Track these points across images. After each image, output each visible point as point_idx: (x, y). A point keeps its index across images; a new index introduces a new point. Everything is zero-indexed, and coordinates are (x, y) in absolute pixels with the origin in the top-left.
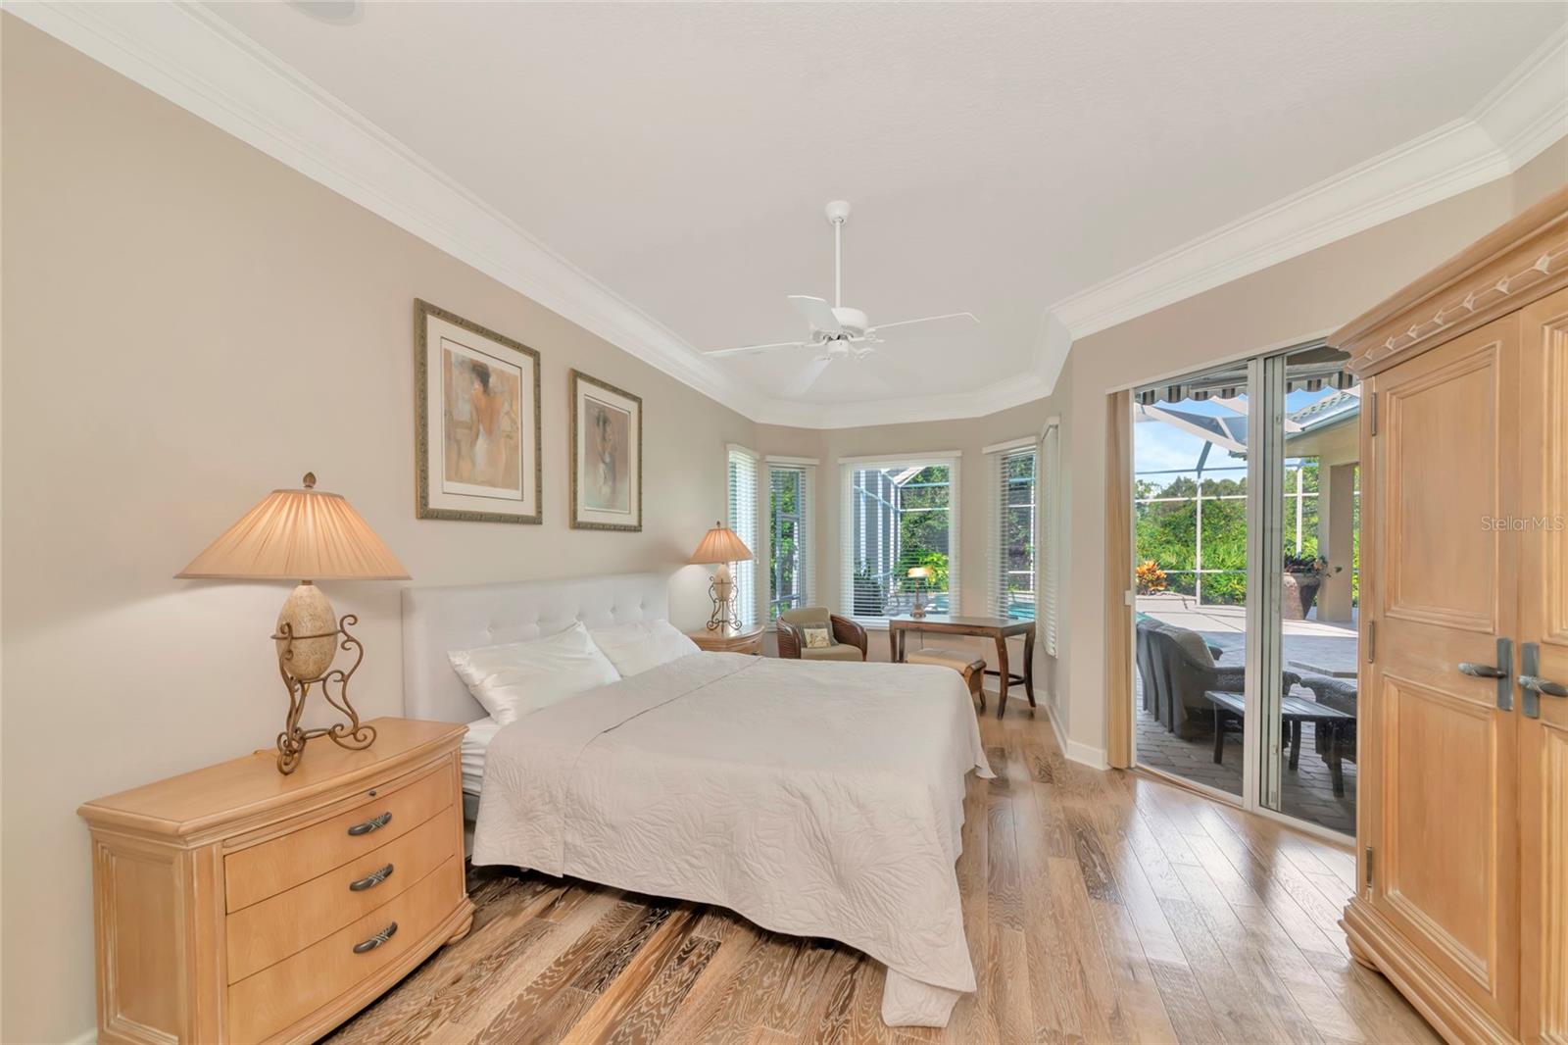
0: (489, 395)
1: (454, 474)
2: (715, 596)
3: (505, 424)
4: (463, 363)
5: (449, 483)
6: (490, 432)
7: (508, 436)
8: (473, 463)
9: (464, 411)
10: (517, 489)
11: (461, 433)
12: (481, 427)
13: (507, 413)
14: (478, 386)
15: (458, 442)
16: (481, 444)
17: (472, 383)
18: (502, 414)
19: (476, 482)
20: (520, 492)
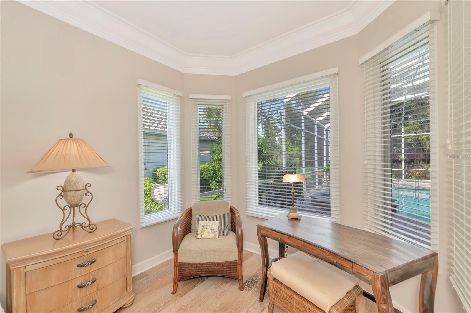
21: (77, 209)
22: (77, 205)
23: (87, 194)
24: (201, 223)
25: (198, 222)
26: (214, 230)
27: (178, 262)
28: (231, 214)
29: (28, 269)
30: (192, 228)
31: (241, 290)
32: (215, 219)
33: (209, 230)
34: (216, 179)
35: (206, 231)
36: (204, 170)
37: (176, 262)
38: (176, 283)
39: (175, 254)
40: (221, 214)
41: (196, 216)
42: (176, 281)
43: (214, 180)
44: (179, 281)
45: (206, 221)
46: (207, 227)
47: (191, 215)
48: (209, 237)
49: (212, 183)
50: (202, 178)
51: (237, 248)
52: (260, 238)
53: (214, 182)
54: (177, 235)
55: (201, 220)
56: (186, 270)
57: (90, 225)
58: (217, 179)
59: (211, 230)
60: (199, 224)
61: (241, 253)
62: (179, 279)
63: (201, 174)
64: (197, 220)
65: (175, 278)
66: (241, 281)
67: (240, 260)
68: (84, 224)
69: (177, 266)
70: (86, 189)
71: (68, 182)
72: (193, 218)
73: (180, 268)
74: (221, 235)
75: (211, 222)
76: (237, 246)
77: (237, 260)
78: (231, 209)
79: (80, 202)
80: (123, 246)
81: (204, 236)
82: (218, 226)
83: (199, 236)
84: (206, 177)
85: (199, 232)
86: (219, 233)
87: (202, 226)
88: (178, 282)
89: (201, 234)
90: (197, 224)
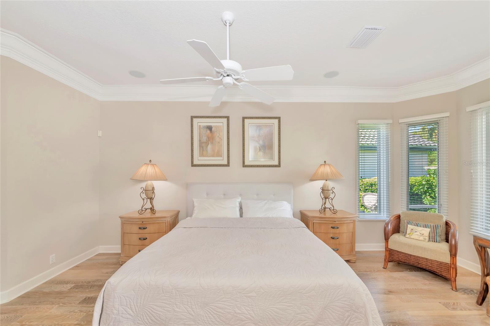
0: (212, 133)
1: (201, 155)
2: (323, 197)
3: (217, 139)
4: (204, 127)
5: (200, 157)
6: (212, 143)
7: (218, 143)
8: (207, 151)
9: (204, 139)
10: (222, 157)
11: (204, 145)
12: (210, 142)
13: (218, 137)
14: (209, 132)
15: (203, 147)
16: (210, 146)
17: (207, 131)
18: (216, 137)
19: (208, 156)
20: (222, 158)
21: (327, 200)
22: (328, 198)
23: (333, 193)
24: (410, 227)
25: (407, 226)
26: (423, 234)
27: (389, 248)
28: (446, 227)
29: (314, 221)
30: (400, 230)
31: (454, 290)
32: (426, 226)
33: (418, 233)
34: (431, 195)
35: (414, 234)
36: (415, 184)
37: (387, 248)
38: (386, 262)
39: (386, 242)
40: (432, 225)
41: (404, 221)
42: (387, 261)
43: (429, 196)
44: (390, 262)
45: (415, 227)
46: (416, 230)
47: (400, 220)
48: (418, 239)
49: (426, 198)
50: (412, 193)
51: (450, 253)
52: (478, 248)
53: (428, 197)
54: (388, 230)
55: (410, 225)
56: (395, 255)
57: (333, 210)
58: (433, 195)
59: (421, 234)
60: (408, 228)
61: (454, 259)
62: (389, 260)
63: (411, 189)
64: (405, 224)
65: (386, 258)
66: (454, 283)
67: (453, 264)
68: (331, 208)
69: (387, 251)
70: (332, 190)
71: (324, 185)
72: (402, 222)
73: (390, 253)
74: (431, 241)
75: (421, 228)
76: (449, 251)
77: (449, 263)
78: (446, 222)
79: (329, 196)
80: (352, 225)
81: (412, 237)
82: (429, 233)
83: (407, 236)
84: (417, 191)
85: (407, 233)
86: (430, 239)
87: (411, 229)
88: (388, 262)
89: (409, 235)
90: (406, 227)
